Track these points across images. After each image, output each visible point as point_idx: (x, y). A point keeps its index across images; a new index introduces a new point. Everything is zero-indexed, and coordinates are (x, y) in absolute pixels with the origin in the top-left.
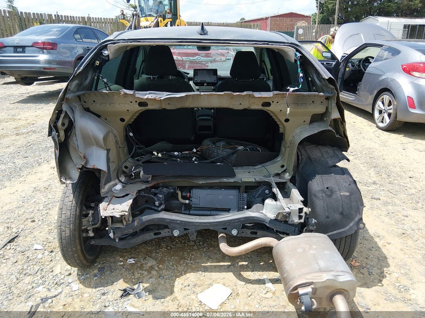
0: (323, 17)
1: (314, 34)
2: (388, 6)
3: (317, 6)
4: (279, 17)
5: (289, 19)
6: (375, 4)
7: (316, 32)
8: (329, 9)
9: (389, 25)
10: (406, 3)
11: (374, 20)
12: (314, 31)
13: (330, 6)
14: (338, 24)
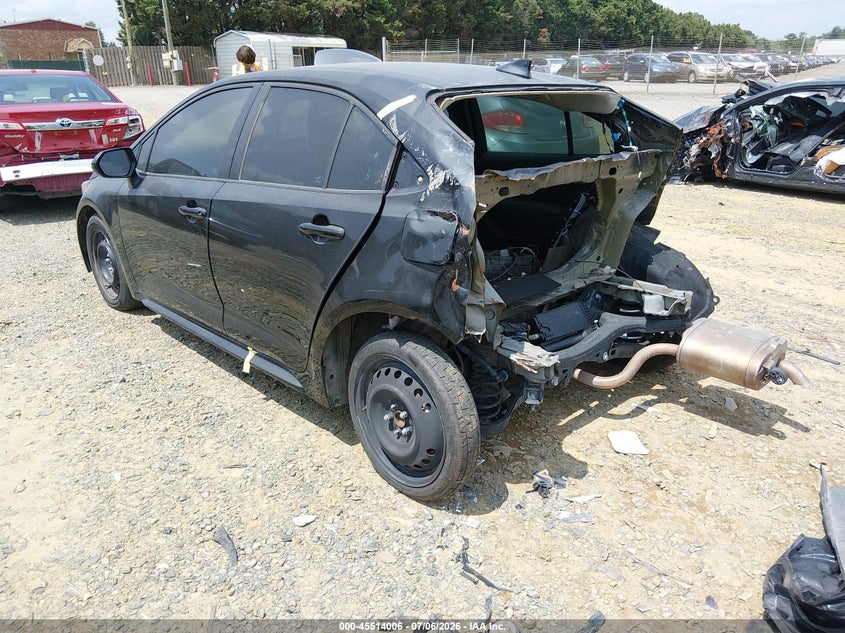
0: (139, 31)
1: (129, 66)
2: (258, 13)
3: (120, 9)
4: (21, 29)
5: (46, 34)
6: (233, 9)
7: (133, 62)
8: (148, 16)
9: (273, 48)
10: (284, 7)
11: (239, 38)
12: (128, 59)
13: (150, 9)
14: (175, 45)
